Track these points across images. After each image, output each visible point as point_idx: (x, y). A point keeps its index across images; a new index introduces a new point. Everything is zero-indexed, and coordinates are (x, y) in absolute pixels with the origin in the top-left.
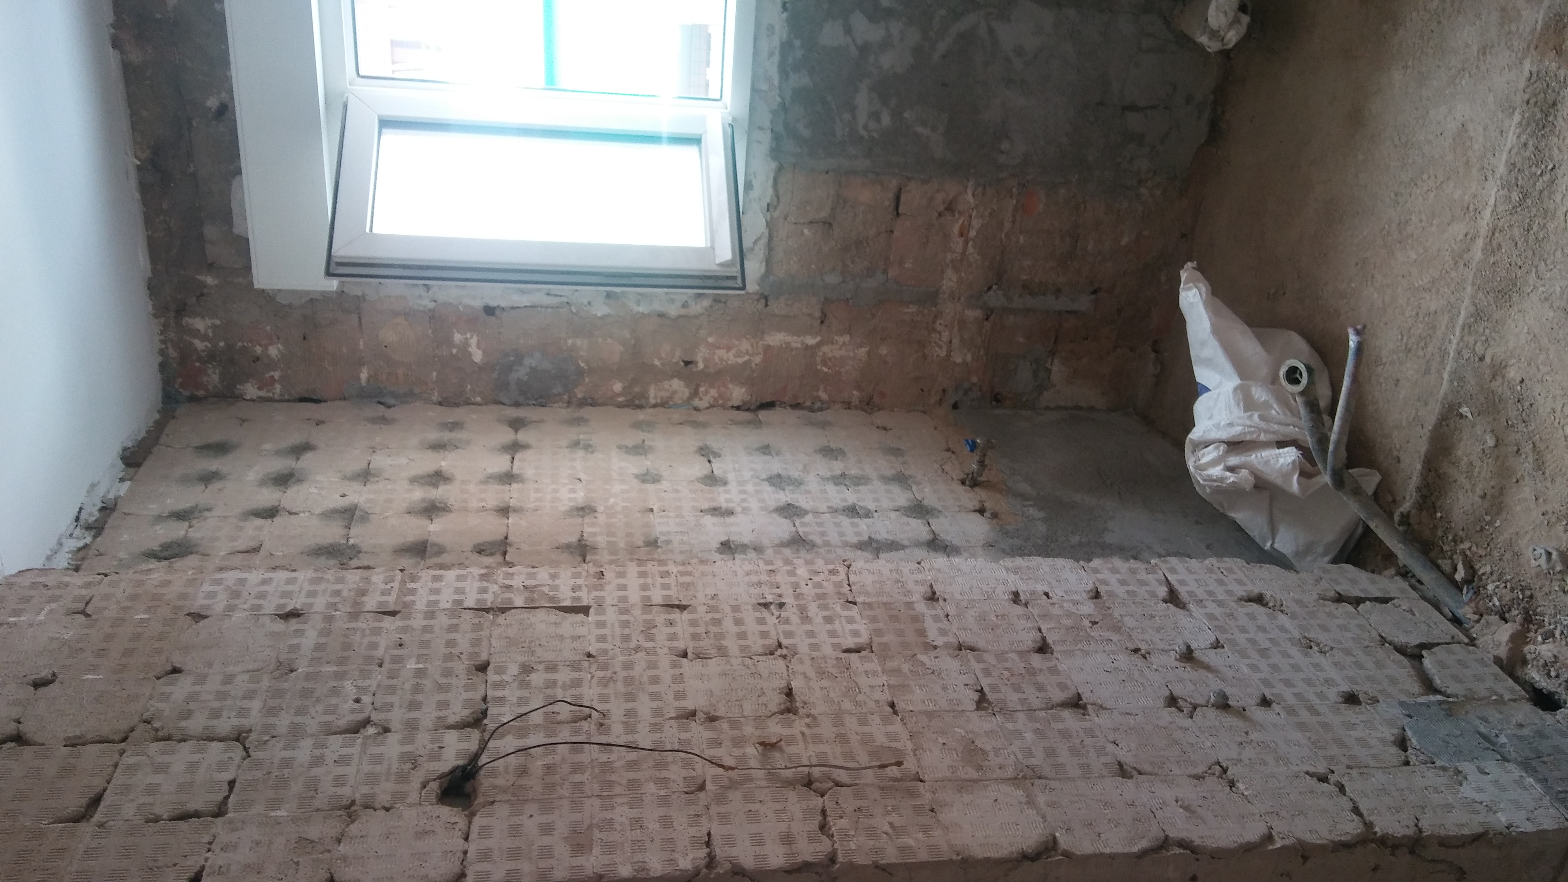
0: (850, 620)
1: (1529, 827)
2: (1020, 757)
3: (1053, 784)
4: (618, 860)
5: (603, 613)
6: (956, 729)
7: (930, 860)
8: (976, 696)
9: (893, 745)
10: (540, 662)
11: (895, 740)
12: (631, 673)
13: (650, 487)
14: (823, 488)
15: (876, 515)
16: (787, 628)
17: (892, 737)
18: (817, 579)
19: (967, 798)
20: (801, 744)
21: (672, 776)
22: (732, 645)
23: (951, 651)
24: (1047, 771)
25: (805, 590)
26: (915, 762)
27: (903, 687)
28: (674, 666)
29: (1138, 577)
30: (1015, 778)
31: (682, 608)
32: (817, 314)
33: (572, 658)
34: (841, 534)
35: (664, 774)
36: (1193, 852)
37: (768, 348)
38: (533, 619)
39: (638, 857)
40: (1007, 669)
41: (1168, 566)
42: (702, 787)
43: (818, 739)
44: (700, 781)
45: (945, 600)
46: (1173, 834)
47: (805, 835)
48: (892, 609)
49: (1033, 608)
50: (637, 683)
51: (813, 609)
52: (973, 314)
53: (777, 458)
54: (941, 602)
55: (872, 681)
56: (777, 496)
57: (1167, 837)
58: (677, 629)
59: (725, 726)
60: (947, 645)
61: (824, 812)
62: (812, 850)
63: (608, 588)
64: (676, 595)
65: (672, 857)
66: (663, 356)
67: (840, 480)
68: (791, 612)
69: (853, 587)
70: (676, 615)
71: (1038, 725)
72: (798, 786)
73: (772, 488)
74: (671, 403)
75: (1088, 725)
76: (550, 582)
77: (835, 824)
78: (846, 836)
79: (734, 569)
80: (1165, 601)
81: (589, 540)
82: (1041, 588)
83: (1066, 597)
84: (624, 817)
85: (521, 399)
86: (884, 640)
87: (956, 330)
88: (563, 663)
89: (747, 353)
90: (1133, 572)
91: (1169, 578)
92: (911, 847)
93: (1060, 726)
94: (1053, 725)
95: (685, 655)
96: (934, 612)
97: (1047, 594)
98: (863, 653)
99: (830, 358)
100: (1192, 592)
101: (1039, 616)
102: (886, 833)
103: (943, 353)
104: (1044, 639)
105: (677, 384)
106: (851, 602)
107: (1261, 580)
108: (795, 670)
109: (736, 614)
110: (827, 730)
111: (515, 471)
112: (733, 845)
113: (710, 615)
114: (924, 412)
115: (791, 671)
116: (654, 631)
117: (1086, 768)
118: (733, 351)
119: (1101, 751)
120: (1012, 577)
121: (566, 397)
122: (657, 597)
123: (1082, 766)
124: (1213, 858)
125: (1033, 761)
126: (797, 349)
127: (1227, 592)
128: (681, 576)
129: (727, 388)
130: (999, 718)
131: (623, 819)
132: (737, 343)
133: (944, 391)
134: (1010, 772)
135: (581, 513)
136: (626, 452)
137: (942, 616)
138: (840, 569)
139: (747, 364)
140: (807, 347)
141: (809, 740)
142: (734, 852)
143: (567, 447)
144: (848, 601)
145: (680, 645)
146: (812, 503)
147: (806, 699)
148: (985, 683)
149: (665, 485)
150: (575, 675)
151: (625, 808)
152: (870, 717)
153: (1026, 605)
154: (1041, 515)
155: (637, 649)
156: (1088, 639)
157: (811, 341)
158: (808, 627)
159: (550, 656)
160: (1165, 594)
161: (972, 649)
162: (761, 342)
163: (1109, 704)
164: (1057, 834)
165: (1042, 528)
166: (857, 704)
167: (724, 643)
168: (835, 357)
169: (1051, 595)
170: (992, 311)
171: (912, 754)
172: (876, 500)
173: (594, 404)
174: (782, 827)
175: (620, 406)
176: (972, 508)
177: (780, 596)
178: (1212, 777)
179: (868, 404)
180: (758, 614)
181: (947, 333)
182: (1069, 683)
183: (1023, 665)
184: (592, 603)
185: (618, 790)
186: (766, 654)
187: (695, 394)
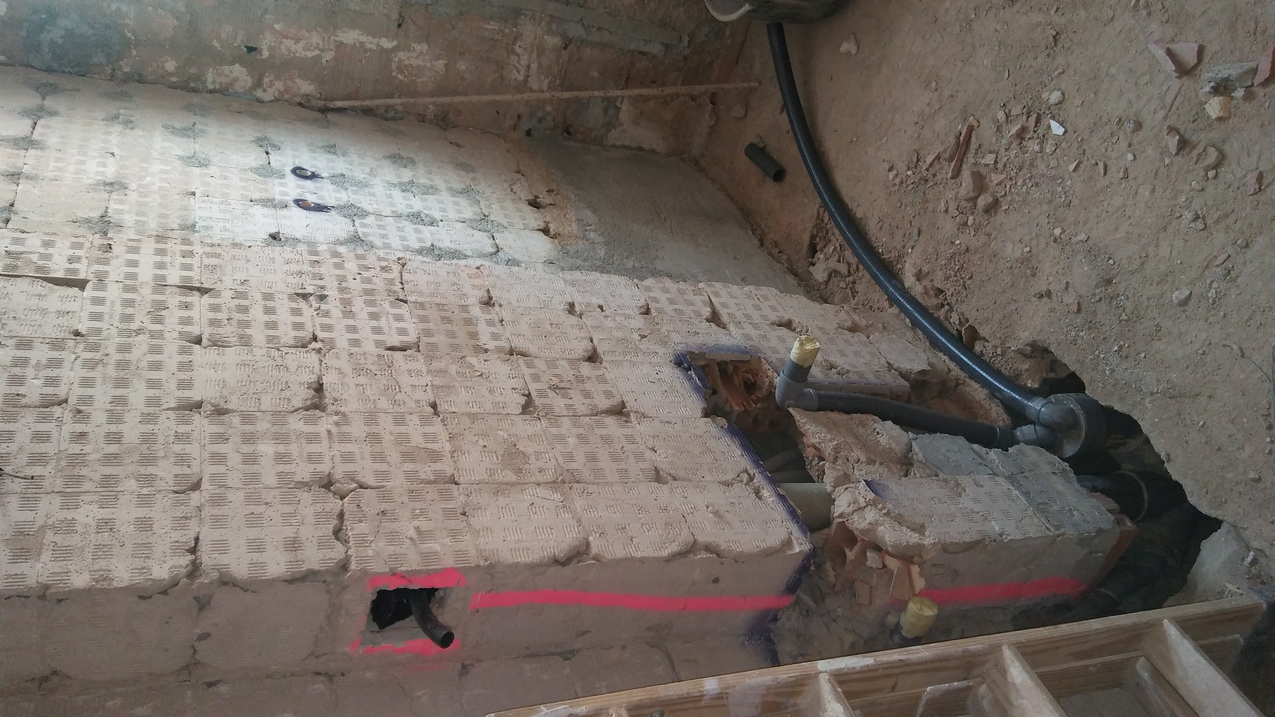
0: (399, 318)
1: (1017, 535)
2: (561, 460)
3: (591, 488)
4: (72, 568)
5: (104, 289)
6: (499, 432)
7: (456, 566)
8: (523, 400)
9: (430, 446)
10: (11, 337)
11: (433, 442)
12: (127, 356)
13: (196, 171)
14: (389, 192)
15: (441, 224)
16: (326, 321)
17: (430, 438)
18: (366, 274)
19: (502, 501)
20: (325, 442)
21: (160, 473)
22: (258, 334)
23: (502, 355)
24: (586, 474)
25: (351, 284)
26: (452, 463)
27: (448, 388)
28: (183, 351)
29: (686, 297)
30: (554, 482)
31: (203, 291)
32: (395, 16)
33: (54, 335)
34: (403, 239)
35: (151, 470)
36: (718, 555)
37: (340, 45)
38: (10, 289)
39: (102, 564)
40: (556, 376)
41: (713, 289)
42: (196, 486)
43: (345, 438)
44: (194, 479)
45: (501, 306)
46: (702, 538)
47: (315, 540)
48: (445, 310)
49: (587, 318)
50: (133, 368)
51: (358, 305)
52: (552, 41)
53: (342, 159)
54: (497, 307)
55: (415, 381)
56: (338, 195)
57: (695, 542)
58: (194, 313)
59: (236, 420)
60: (499, 350)
61: (341, 516)
62: (322, 557)
63: (114, 262)
64: (197, 277)
65: (144, 565)
66: (223, 36)
67: (406, 187)
68: (333, 305)
69: (406, 286)
70: (194, 298)
71: (581, 431)
72: (315, 487)
73: (334, 187)
74: (231, 91)
75: (628, 431)
76: (42, 250)
77: (352, 529)
78: (363, 541)
79: (272, 256)
80: (708, 320)
81: (113, 216)
82: (596, 301)
83: (619, 311)
84: (90, 518)
85: (55, 65)
86: (432, 340)
87: (534, 55)
88: (41, 340)
89: (317, 47)
90: (681, 292)
91: (713, 301)
92: (436, 553)
93: (603, 432)
94: (596, 431)
95: (198, 341)
96: (488, 317)
97: (601, 307)
98: (409, 352)
99: (406, 66)
100: (732, 314)
101: (591, 327)
102: (411, 539)
103: (521, 78)
104: (595, 350)
105: (238, 70)
106: (401, 300)
107: (791, 307)
108: (329, 364)
109: (268, 303)
110: (357, 428)
111: (36, 136)
112: (224, 552)
113: (237, 302)
114: (499, 136)
115: (324, 365)
116: (163, 313)
117: (624, 473)
118: (302, 43)
119: (639, 457)
120: (570, 289)
121: (108, 70)
122: (174, 276)
123: (620, 471)
124: (736, 561)
125: (574, 466)
126: (371, 50)
127: (762, 316)
128: (208, 257)
129: (294, 82)
130: (544, 422)
131: (89, 520)
132: (307, 34)
133: (519, 116)
134: (549, 476)
135: (108, 188)
136: (173, 133)
137: (497, 321)
138: (393, 267)
139: (317, 58)
140: (383, 50)
141: (335, 439)
142: (224, 559)
143: (103, 120)
144: (398, 299)
145: (195, 330)
146: (375, 206)
147: (334, 395)
148: (533, 387)
149: (212, 170)
150: (55, 354)
151: (94, 507)
152: (408, 417)
153: (580, 316)
154: (601, 239)
155: (138, 332)
156: (637, 351)
157: (387, 44)
158: (351, 322)
159: (25, 332)
160: (709, 314)
161: (523, 354)
162: (333, 38)
163: (650, 413)
164: (591, 538)
165: (602, 252)
166: (395, 402)
167: (248, 331)
168: (411, 66)
169: (604, 308)
170: (571, 41)
171: (449, 456)
172: (443, 210)
173: (141, 80)
174: (289, 532)
175: (173, 86)
176: (537, 227)
177: (322, 287)
178: (740, 484)
179: (443, 120)
180: (294, 305)
181: (525, 57)
182: (615, 391)
183: (572, 372)
184: (91, 277)
185: (87, 486)
186: (297, 347)
187: (258, 84)
